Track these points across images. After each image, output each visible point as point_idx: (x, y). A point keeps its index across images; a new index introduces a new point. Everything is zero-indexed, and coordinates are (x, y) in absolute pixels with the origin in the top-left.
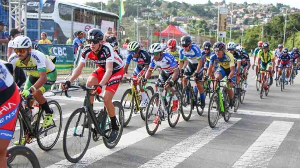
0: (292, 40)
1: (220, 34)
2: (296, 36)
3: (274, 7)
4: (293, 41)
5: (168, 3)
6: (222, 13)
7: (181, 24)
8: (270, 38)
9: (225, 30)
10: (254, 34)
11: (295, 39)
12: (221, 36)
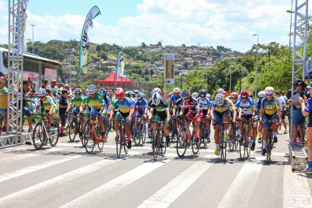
1: (167, 81)
3: (214, 50)
5: (97, 45)
6: (169, 59)
7: (113, 69)
9: (172, 77)
12: (169, 83)
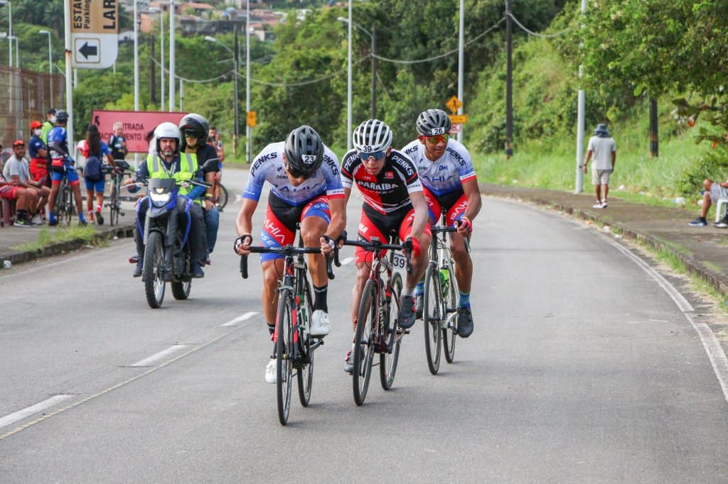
0: (502, 78)
2: (521, 58)
4: (505, 84)
8: (392, 70)
10: (313, 53)
11: (517, 75)
12: (91, 58)
